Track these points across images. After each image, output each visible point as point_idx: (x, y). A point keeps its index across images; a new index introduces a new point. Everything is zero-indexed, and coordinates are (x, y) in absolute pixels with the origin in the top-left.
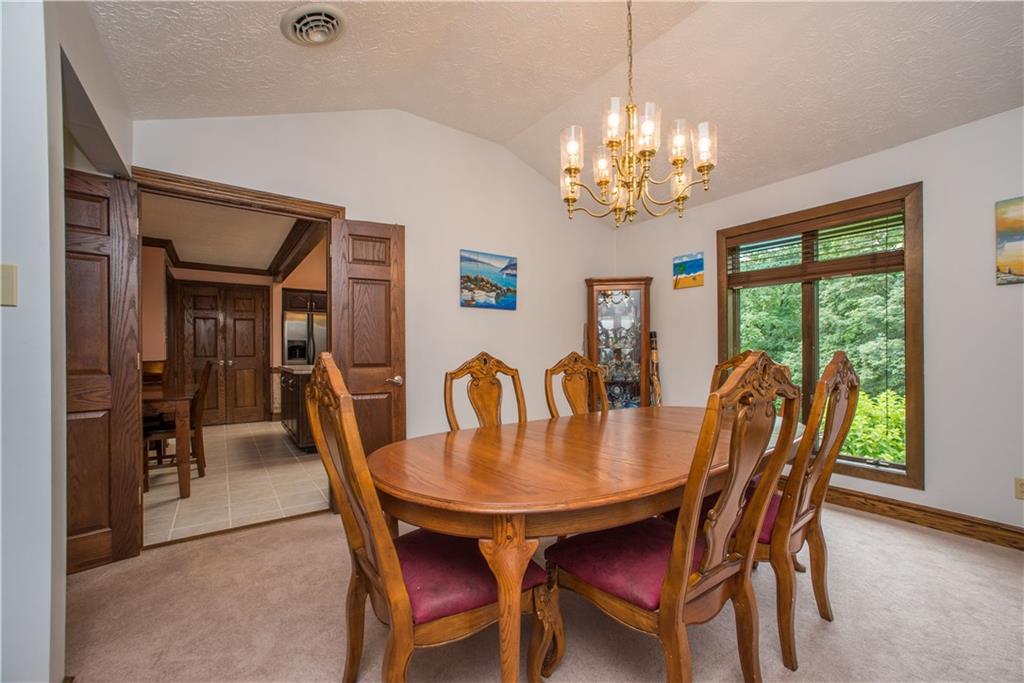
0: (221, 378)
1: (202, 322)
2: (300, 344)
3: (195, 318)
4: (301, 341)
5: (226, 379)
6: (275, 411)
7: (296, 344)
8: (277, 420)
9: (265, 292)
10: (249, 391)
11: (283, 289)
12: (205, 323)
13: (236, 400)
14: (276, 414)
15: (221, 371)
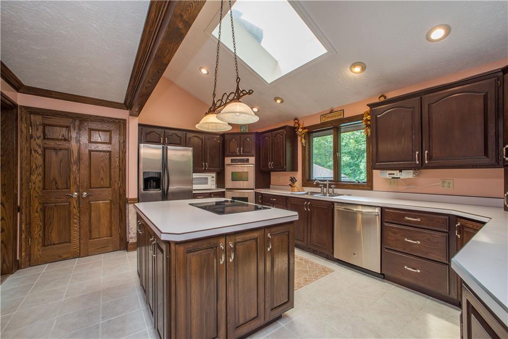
0: (75, 211)
1: (53, 153)
2: (156, 175)
3: (45, 149)
4: (156, 173)
5: (79, 212)
6: (131, 241)
7: (151, 175)
8: (134, 249)
9: (121, 124)
10: (105, 221)
11: (140, 125)
12: (56, 154)
13: (90, 232)
14: (132, 244)
15: (74, 203)
